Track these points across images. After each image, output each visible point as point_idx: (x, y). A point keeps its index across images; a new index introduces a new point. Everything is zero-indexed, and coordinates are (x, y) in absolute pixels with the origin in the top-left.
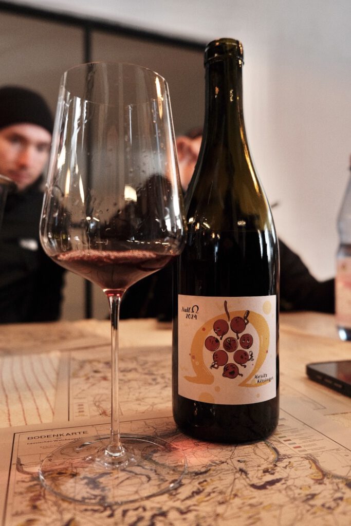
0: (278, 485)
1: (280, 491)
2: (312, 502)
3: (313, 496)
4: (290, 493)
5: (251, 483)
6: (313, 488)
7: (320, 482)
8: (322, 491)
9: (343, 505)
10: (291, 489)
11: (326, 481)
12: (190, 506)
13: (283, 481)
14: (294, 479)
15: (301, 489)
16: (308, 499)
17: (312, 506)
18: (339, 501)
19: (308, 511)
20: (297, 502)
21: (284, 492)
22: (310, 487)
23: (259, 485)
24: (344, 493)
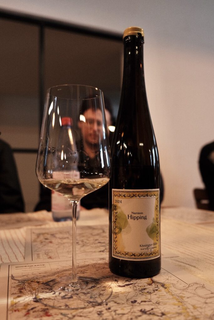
0: (131, 285)
1: (130, 288)
2: (143, 291)
3: (145, 289)
4: (135, 288)
5: (118, 285)
6: (146, 286)
7: (150, 284)
8: (150, 287)
9: (156, 292)
10: (136, 287)
11: (153, 284)
12: (89, 292)
13: (133, 284)
14: (139, 284)
15: (140, 287)
16: (142, 290)
17: (143, 292)
18: (156, 291)
19: (140, 294)
20: (136, 291)
21: (132, 288)
22: (145, 286)
23: (122, 285)
24: (159, 288)
